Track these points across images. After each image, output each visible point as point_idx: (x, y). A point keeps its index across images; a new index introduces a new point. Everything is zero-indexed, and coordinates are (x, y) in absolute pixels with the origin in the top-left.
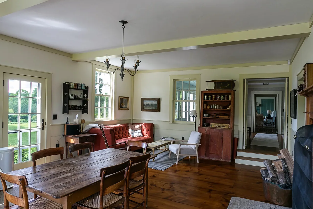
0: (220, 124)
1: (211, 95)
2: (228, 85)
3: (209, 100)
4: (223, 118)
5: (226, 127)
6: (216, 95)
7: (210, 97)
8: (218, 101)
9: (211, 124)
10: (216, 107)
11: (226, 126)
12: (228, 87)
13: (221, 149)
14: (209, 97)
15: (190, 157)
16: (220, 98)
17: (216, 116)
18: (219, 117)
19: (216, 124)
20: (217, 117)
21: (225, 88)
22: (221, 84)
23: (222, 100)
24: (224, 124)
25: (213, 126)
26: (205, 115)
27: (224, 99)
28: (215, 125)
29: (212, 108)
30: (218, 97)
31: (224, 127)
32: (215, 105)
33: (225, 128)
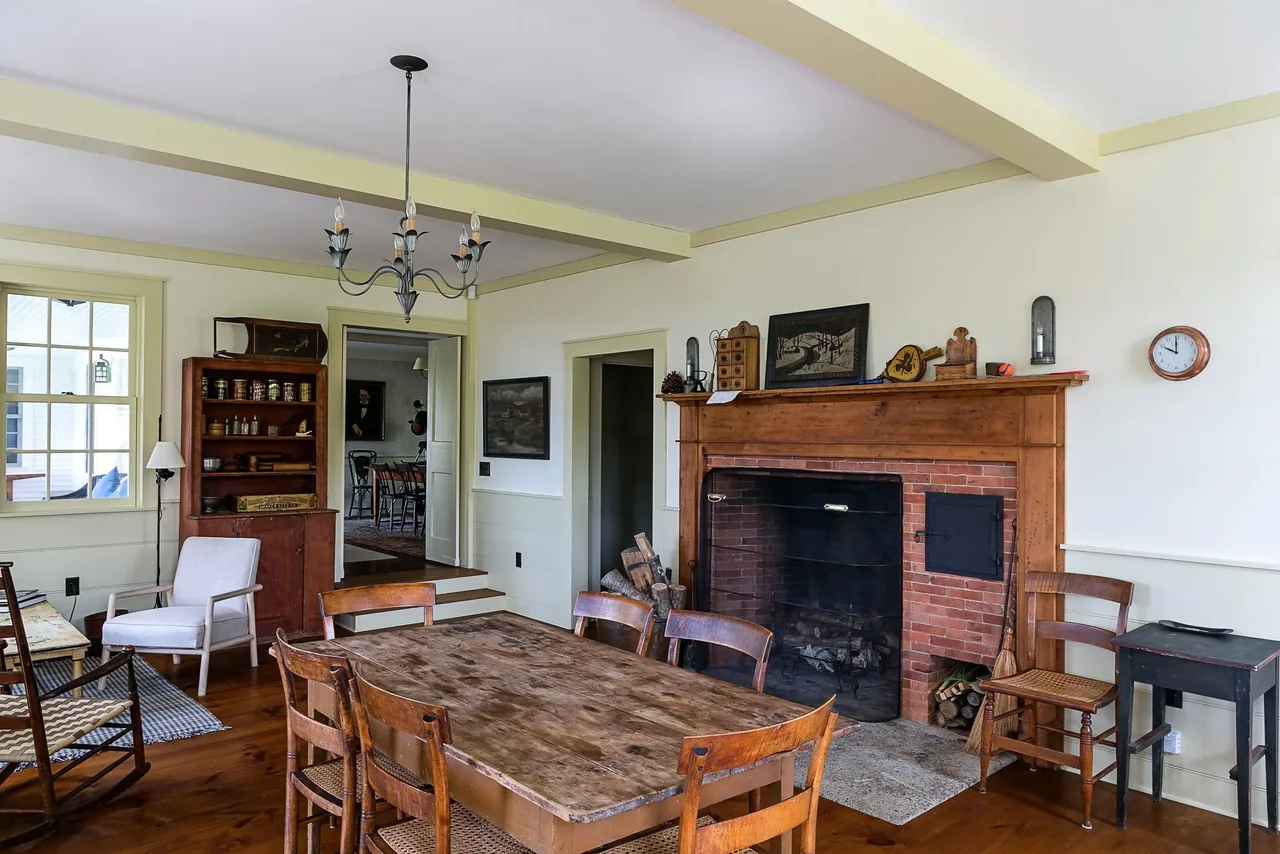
0: (277, 498)
1: (230, 376)
2: (303, 343)
3: (217, 397)
4: (288, 473)
5: (302, 507)
6: (250, 377)
7: (221, 384)
8: (257, 405)
9: (243, 498)
10: (245, 429)
11: (303, 500)
12: (303, 352)
13: (300, 592)
14: (221, 386)
15: (176, 661)
16: (266, 392)
17: (257, 465)
18: (272, 470)
19: (263, 497)
20: (264, 468)
21: (291, 353)
22: (278, 336)
23: (274, 398)
24: (295, 496)
25: (250, 508)
26: (209, 463)
27: (281, 397)
28: (260, 501)
29: (231, 433)
30: (257, 389)
31: (296, 505)
32: (241, 421)
33: (298, 508)
